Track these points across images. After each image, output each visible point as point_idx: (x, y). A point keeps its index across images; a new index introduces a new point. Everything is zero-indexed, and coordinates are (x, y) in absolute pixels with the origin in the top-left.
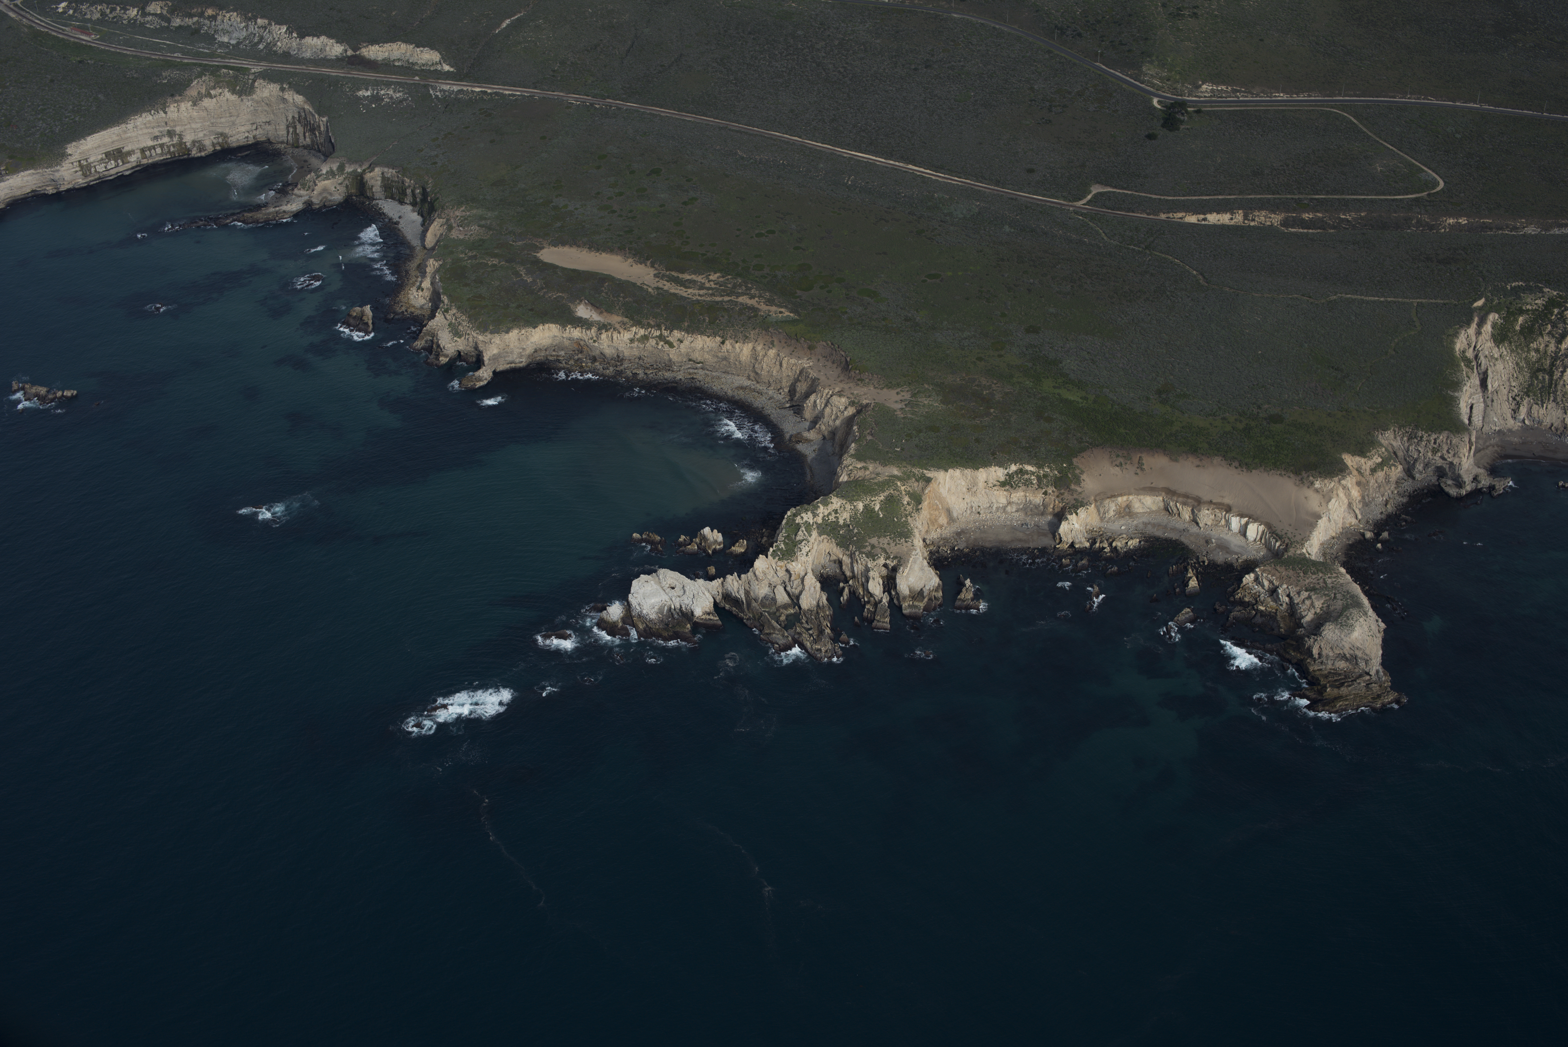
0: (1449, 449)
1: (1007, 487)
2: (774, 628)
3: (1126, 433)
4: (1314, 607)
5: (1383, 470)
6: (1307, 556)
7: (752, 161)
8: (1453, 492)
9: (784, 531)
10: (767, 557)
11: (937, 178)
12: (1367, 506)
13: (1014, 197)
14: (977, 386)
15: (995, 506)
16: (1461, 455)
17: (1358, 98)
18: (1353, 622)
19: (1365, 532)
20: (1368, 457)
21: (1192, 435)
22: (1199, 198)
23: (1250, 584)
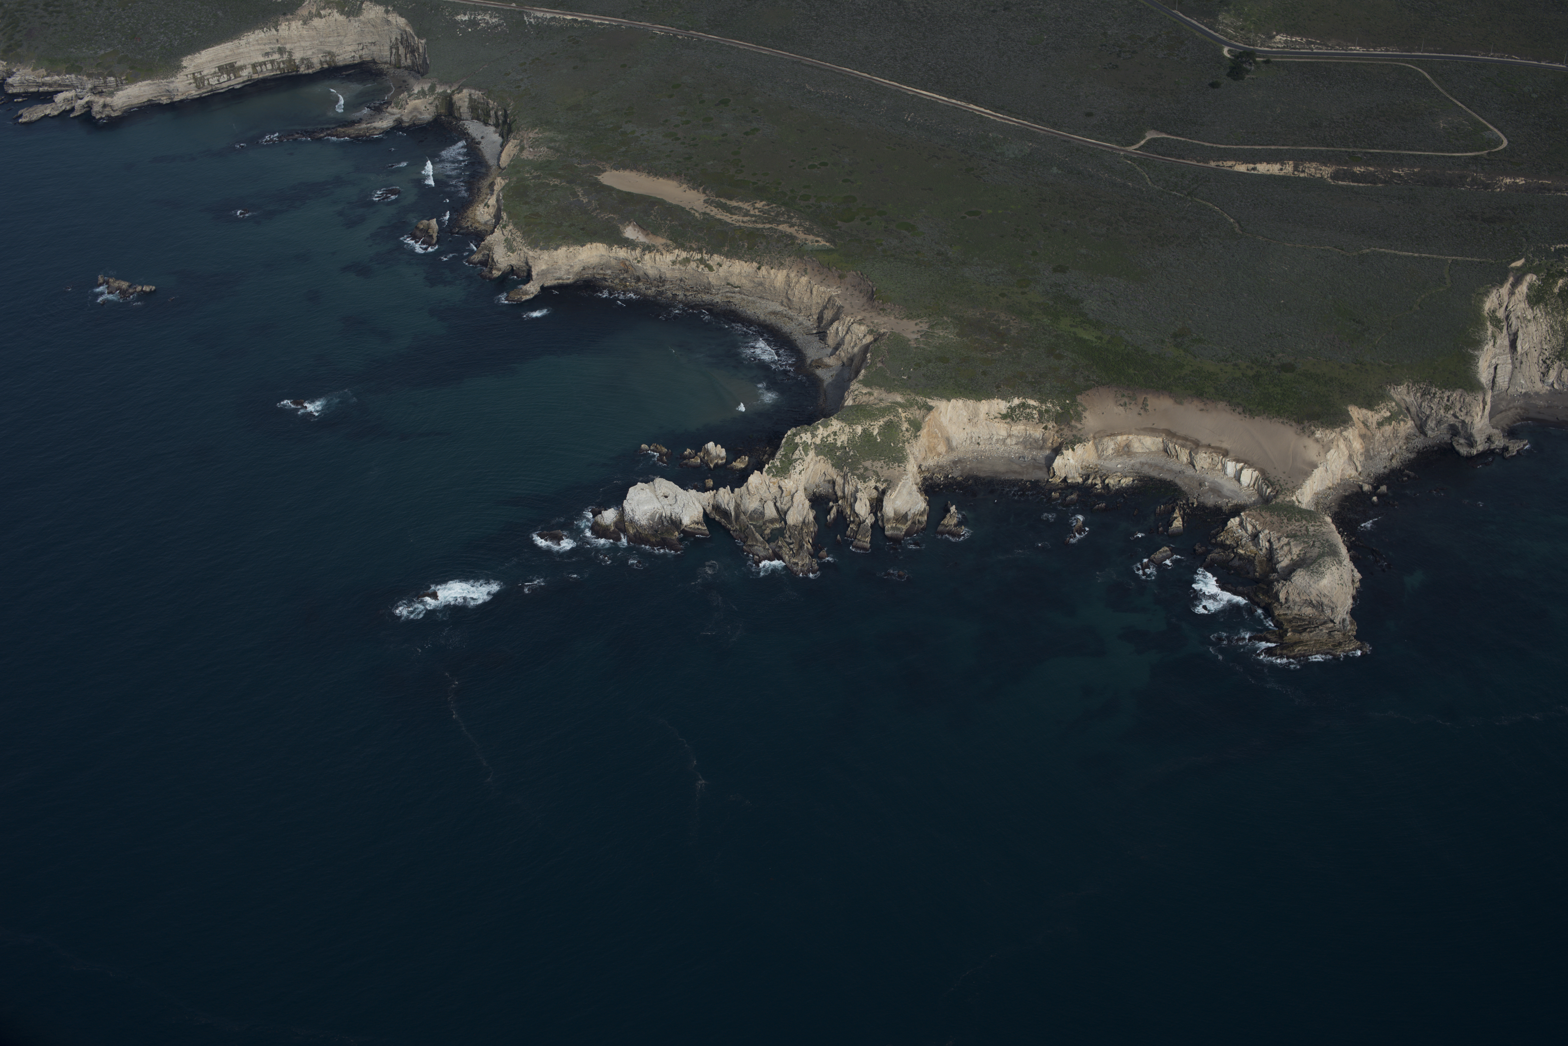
0: (1462, 407)
1: (1008, 420)
2: (757, 541)
3: (1135, 374)
4: (1291, 553)
5: (1390, 424)
6: (1297, 503)
7: (818, 95)
8: (1463, 450)
9: (782, 449)
10: (762, 473)
11: (995, 118)
12: (1371, 459)
13: (1066, 139)
14: (996, 321)
15: (995, 438)
16: (1474, 414)
17: (1438, 55)
18: (1325, 570)
19: (1364, 485)
20: (1376, 410)
21: (1201, 380)
22: (1252, 147)
23: (1234, 528)
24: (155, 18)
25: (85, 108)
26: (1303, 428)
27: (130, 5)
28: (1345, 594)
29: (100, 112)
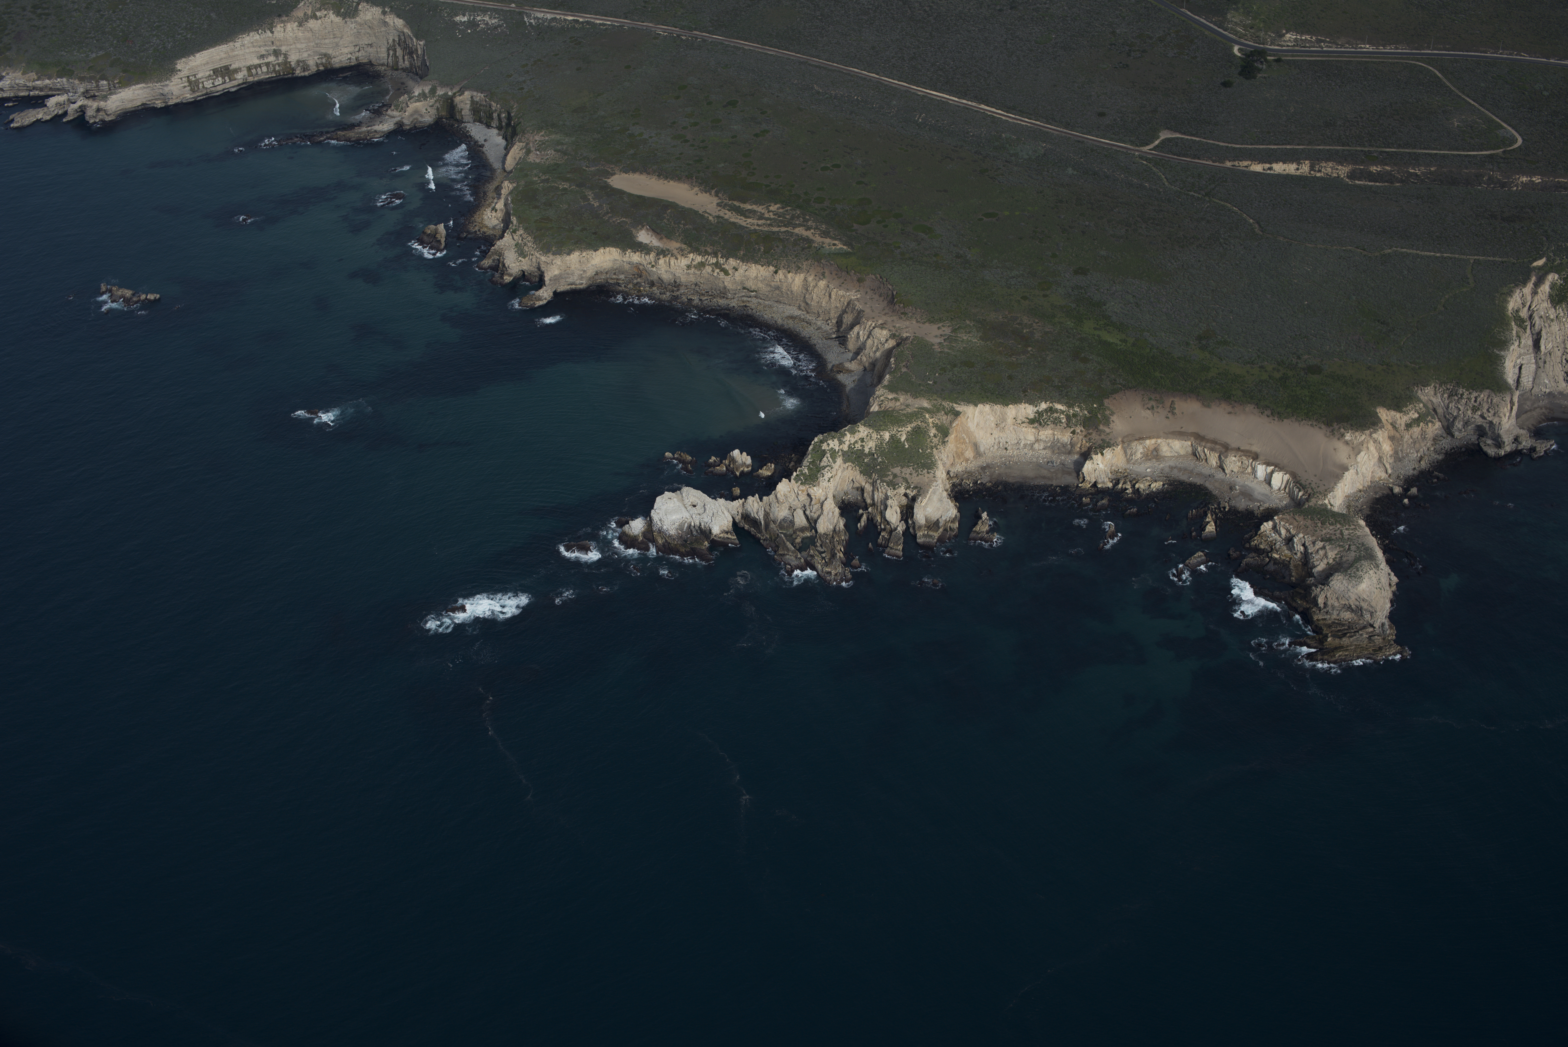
0: (1489, 408)
1: (1036, 425)
2: (788, 550)
3: (1161, 377)
4: (1327, 557)
5: (1419, 426)
6: (1329, 507)
7: (827, 95)
8: (1491, 451)
9: (810, 456)
10: (790, 481)
11: (1007, 119)
12: (1400, 461)
13: (1080, 139)
14: (1019, 324)
15: (1023, 443)
16: (1501, 415)
17: (1447, 52)
18: (1362, 574)
19: (1394, 487)
20: (1405, 412)
21: (1228, 382)
22: (1267, 147)
23: (1268, 532)
24: (146, 20)
25: (78, 112)
26: (1333, 431)
27: (120, 7)
28: (1384, 598)
29: (94, 117)
